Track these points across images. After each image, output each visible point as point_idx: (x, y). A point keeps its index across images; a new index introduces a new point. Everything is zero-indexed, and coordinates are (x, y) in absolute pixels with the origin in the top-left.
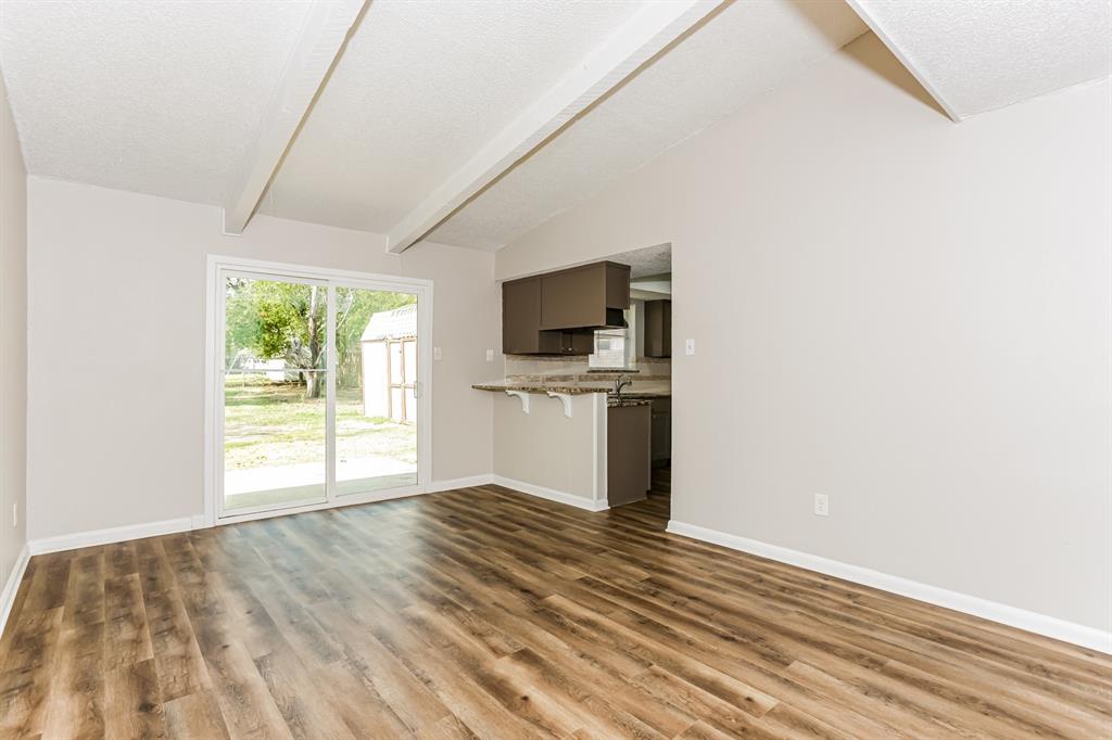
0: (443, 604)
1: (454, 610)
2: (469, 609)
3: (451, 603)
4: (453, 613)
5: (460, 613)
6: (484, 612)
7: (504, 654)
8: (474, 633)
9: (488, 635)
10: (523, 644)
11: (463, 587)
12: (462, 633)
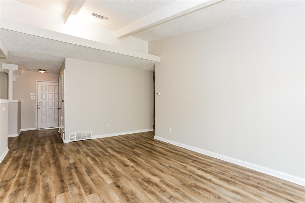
0: (148, 181)
1: (144, 179)
2: (139, 179)
3: (146, 182)
4: (144, 177)
5: (142, 177)
6: (135, 178)
7: (131, 166)
8: (138, 171)
9: (134, 171)
10: (126, 168)
11: (142, 189)
12: (141, 171)
